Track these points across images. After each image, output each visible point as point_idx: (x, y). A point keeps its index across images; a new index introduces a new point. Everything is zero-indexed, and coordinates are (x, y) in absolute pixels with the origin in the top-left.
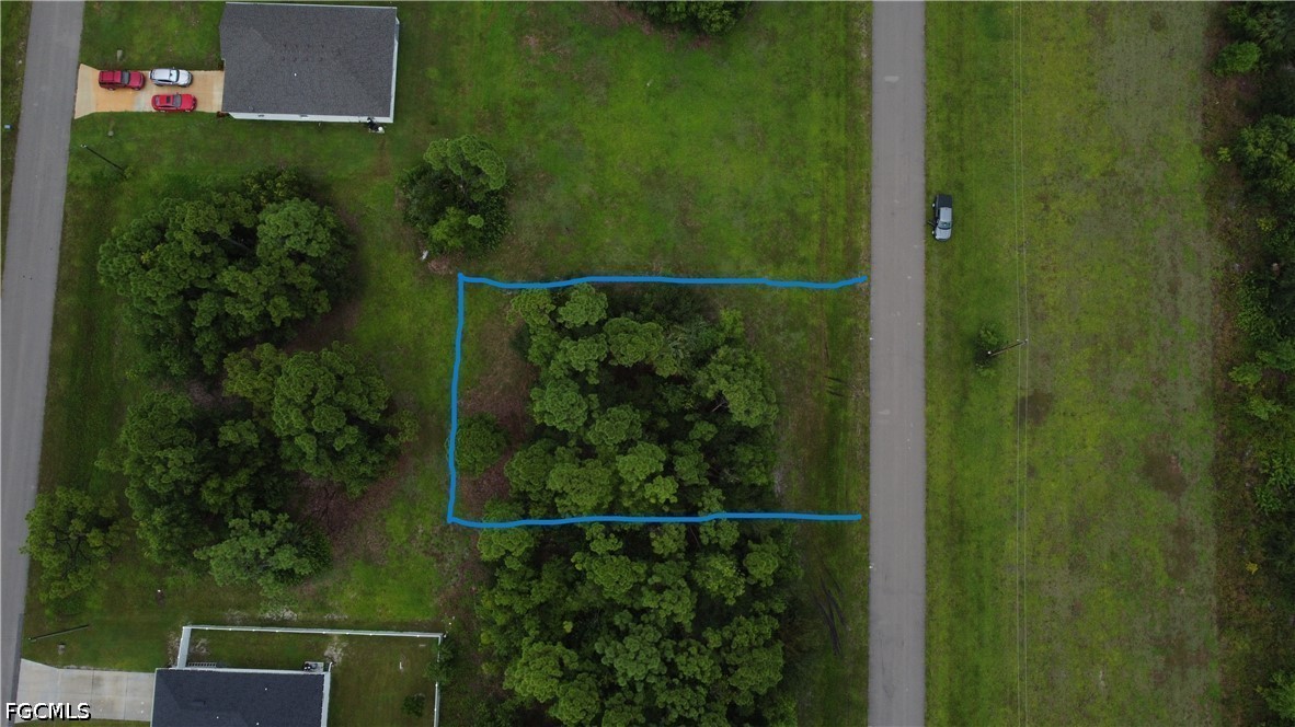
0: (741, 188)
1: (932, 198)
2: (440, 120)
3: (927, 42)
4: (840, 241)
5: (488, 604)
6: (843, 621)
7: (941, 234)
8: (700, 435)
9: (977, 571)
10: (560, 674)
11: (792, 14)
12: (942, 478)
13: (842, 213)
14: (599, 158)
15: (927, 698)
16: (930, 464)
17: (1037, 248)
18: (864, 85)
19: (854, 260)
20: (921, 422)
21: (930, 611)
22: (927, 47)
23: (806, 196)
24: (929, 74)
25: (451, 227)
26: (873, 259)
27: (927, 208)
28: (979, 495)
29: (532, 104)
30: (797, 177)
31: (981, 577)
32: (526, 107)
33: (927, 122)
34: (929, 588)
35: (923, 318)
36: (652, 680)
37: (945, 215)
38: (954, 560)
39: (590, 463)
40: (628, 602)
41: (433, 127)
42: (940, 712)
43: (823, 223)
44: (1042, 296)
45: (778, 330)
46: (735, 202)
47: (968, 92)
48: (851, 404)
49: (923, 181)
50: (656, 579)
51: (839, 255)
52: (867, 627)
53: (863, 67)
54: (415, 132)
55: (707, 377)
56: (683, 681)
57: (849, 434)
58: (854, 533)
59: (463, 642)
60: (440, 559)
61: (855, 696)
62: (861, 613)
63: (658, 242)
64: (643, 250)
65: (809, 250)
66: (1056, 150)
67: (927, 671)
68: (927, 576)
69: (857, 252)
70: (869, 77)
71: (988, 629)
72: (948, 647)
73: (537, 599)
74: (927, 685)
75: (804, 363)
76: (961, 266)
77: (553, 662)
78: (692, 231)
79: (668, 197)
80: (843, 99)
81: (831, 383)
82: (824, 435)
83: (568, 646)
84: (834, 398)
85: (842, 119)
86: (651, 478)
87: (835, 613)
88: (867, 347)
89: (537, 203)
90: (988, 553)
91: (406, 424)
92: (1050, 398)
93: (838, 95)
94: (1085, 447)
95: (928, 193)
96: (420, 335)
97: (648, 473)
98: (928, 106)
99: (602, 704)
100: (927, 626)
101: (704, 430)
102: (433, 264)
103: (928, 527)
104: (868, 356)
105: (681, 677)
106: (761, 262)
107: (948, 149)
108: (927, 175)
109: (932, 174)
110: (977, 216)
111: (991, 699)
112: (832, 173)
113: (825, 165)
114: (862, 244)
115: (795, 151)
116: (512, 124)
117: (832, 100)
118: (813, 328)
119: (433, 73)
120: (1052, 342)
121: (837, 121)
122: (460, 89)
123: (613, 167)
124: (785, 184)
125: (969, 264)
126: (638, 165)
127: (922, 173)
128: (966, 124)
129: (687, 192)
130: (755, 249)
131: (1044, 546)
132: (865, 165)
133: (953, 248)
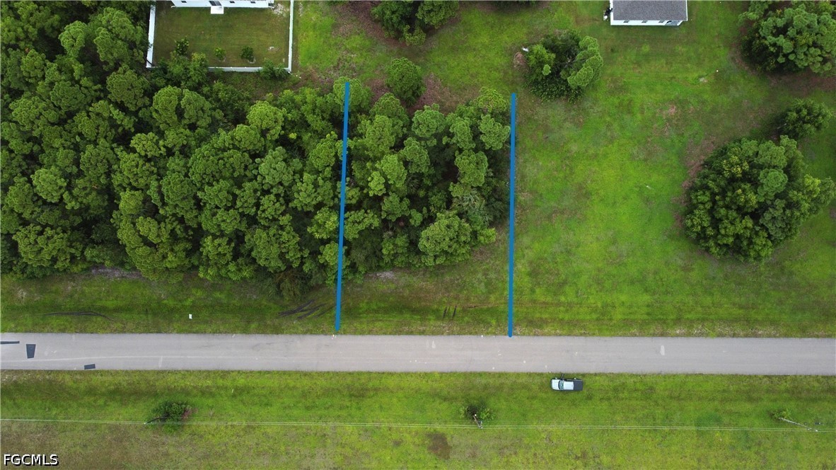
0: (580, 249)
1: (580, 377)
2: (615, 54)
3: (691, 375)
4: (547, 316)
6: (300, 318)
7: (555, 384)
8: (413, 215)
9: (332, 406)
10: (264, 127)
11: (704, 282)
12: (391, 383)
13: (567, 317)
14: (596, 156)
15: (251, 372)
16: (400, 375)
17: (549, 450)
18: (657, 331)
19: (535, 325)
20: (428, 370)
21: (306, 374)
22: (687, 375)
23: (577, 292)
24: (666, 377)
25: (542, 56)
26: (536, 338)
27: (573, 374)
28: (381, 407)
29: (629, 112)
30: (590, 286)
31: (328, 408)
32: (628, 108)
33: (634, 375)
34: (321, 374)
35: (497, 371)
36: (259, 178)
37: (568, 385)
38: (339, 391)
40: (307, 167)
41: (610, 50)
42: (243, 380)
43: (559, 304)
44: (516, 453)
45: (485, 275)
46: (570, 246)
47: (657, 404)
48: (439, 323)
49: (592, 371)
50: (321, 182)
51: (538, 315)
52: (296, 333)
53: (669, 331)
54: (606, 39)
55: (450, 216)
56: (259, 199)
57: (419, 322)
58: (355, 325)
59: (285, 83)
60: (336, 68)
61: (253, 326)
62: (305, 330)
63: (541, 195)
64: (535, 186)
65: (540, 294)
67: (268, 372)
68: (328, 372)
69: (540, 327)
70: (662, 335)
71: (295, 412)
72: (283, 386)
73: (310, 118)
74: (260, 372)
75: (465, 292)
76: (534, 398)
77: (272, 123)
78: (549, 218)
79: (572, 201)
80: (646, 317)
81: (452, 310)
82: (418, 305)
83: (280, 135)
84: (443, 312)
85: (632, 317)
86: (383, 175)
87: (305, 313)
88: (476, 334)
89: (564, 118)
90: (344, 413)
91: (416, 37)
92: (446, 457)
93: (648, 314)
95: (584, 375)
96: (474, 50)
97: (387, 173)
98: (645, 375)
99: (245, 151)
100: (297, 372)
101: (417, 218)
102: (520, 55)
103: (360, 373)
104: (471, 334)
105: (261, 197)
106: (531, 263)
107: (616, 390)
108: (596, 375)
109: (597, 378)
110: (569, 409)
111: (251, 414)
112: (595, 310)
113: (599, 305)
114: (546, 331)
115: (608, 284)
116: (615, 100)
117: (645, 310)
118: (488, 298)
119: (646, 49)
120: (485, 460)
121: (630, 313)
122: (636, 66)
123: (590, 165)
124: (584, 278)
125: (536, 404)
126: (592, 181)
127: (598, 371)
128: (634, 402)
129: (576, 213)
130: (539, 259)
131: (348, 451)
132: (601, 333)
133: (546, 393)
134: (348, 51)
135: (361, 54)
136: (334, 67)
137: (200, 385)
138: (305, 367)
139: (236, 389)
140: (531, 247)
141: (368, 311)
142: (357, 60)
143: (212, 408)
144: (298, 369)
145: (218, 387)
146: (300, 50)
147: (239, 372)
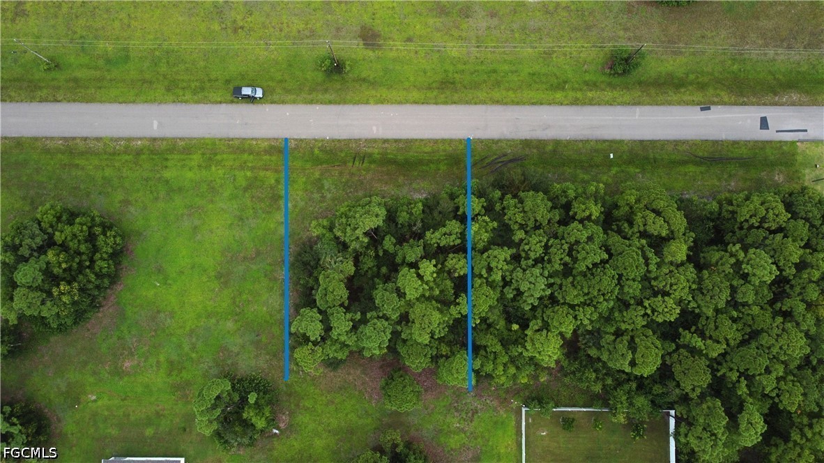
0: (229, 222)
1: (235, 100)
2: (183, 425)
3: (130, 102)
4: (265, 157)
5: (503, 378)
6: (505, 155)
7: (259, 93)
8: (392, 246)
9: (472, 74)
10: (545, 331)
11: (110, 190)
12: (415, 95)
13: (245, 156)
14: (209, 316)
15: (550, 104)
16: (407, 102)
17: (268, 34)
18: (159, 143)
19: (277, 149)
20: (380, 107)
21: (498, 102)
22: (134, 102)
23: (234, 180)
24: (153, 101)
25: (257, 415)
26: (276, 136)
27: (242, 103)
28: (425, 72)
29: (171, 363)
30: (221, 186)
31: (475, 71)
32: (173, 367)
33: (185, 102)
34: (483, 102)
35: (314, 106)
36: (546, 273)
37: (247, 91)
38: (465, 87)
39: (412, 316)
40: (499, 289)
41: (188, 430)
42: (557, 96)
43: (252, 169)
44: (299, 32)
45: (323, 197)
46: (239, 225)
47: (165, 76)
48: (369, 150)
49: (224, 105)
50: (484, 272)
51: (274, 158)
52: (508, 140)
53: (147, 143)
54: (191, 442)
55: (354, 242)
56: (546, 254)
57: (389, 151)
58: (451, 149)
59: (527, 394)
60: (475, 412)
61: (550, 148)
62: (499, 144)
63: (266, 276)
64: (271, 285)
65: (271, 178)
66: (203, 21)
67: (533, 104)
68: (476, 104)
69: (272, 147)
70: (155, 139)
71: (506, 67)
72: (518, 91)
73: (499, 348)
74: (541, 104)
75: (344, 180)
76: (281, 81)
77: (537, 336)
78: (258, 253)
79: (235, 270)
80: (169, 157)
81: (357, 163)
82: (390, 168)
83: (527, 326)
84: (366, 161)
85: (183, 157)
86: (420, 277)
87: (500, 160)
88: (333, 141)
89: (240, 356)
90: (460, 67)
91: (389, 438)
92: (363, 28)
93: (166, 159)
94: (393, 7)
95: (232, 102)
96: (329, 432)
97: (416, 279)
98: (174, 102)
99: (563, 304)
100: (506, 104)
101: (389, 243)
102: (282, 425)
103: (445, 103)
104: (339, 140)
105: (543, 255)
106: (279, 209)
107: (202, 89)
108: (221, 103)
109: (219, 99)
110: (247, 71)
111: (548, 66)
112: (219, 163)
113: (213, 168)
114: (266, 144)
115: (204, 187)
116: (185, 376)
117: (169, 164)
118: (322, 174)
119: (149, 432)
120: (328, 26)
121: (184, 160)
122: (161, 412)
123: (215, 307)
124: (226, 194)
125: (278, 76)
126: (213, 290)
127: (219, 105)
128: (186, 77)
129: (232, 258)
130: (270, 212)
131: (456, 33)
132: (214, 141)
133: (268, 86)
134: (463, 431)
135: (449, 427)
136: (477, 412)
137: (598, 93)
138: (497, 109)
139: (563, 89)
140: (276, 224)
141: (439, 161)
142: (453, 420)
143: (586, 72)
144: (505, 107)
145: (581, 90)
146: (514, 431)
147: (562, 104)
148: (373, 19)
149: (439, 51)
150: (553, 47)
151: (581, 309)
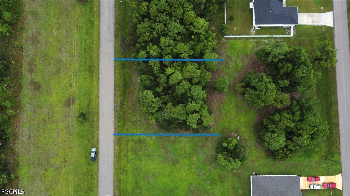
0: (151, 161)
1: (97, 160)
2: (237, 177)
4: (122, 147)
5: (214, 43)
6: (121, 45)
7: (94, 150)
8: (160, 88)
9: (86, 59)
10: (194, 24)
12: (95, 82)
13: (122, 155)
14: (191, 168)
15: (99, 26)
16: (98, 86)
17: (67, 147)
18: (116, 193)
19: (119, 141)
20: (100, 97)
21: (98, 48)
23: (132, 159)
25: (231, 143)
26: (113, 142)
27: (98, 157)
28: (85, 78)
29: (211, 184)
30: (135, 165)
31: (85, 57)
32: (213, 183)
33: (98, 183)
34: (98, 54)
35: (100, 126)
36: (170, 22)
37: (93, 155)
38: (92, 62)
39: (189, 77)
40: (177, 43)
41: (239, 175)
42: (96, 23)
43: (127, 152)
44: (66, 133)
45: (139, 121)
46: (152, 157)
47: (86, 193)
48: (119, 102)
49: (99, 165)
50: (171, 48)
51: (123, 143)
52: (115, 43)
54: (244, 173)
55: (159, 103)
56: (162, 22)
57: (120, 93)
58: (118, 67)
59: (220, 35)
60: (227, 56)
61: (118, 27)
62: (116, 47)
63: (173, 144)
64: (177, 142)
65: (131, 144)
66: (61, 176)
67: (99, 33)
68: (99, 57)
69: (118, 144)
71: (83, 44)
72: (94, 39)
73: (201, 44)
74: (99, 30)
75: (132, 112)
76: (89, 141)
77: (196, 27)
78: (164, 148)
79: (171, 158)
80: (122, 189)
81: (125, 107)
82: (127, 93)
83: (193, 32)
84: (124, 103)
85: (122, 183)
86: (173, 73)
87: (123, 47)
88: (115, 117)
89: (208, 154)
90: (83, 64)
91: (239, 89)
92: (65, 105)
94: (56, 92)
95: (98, 162)
96: (238, 115)
98: (97, 188)
99: (183, 16)
102: (236, 135)
103: (99, 70)
104: (115, 115)
106: (144, 140)
107: (92, 175)
108: (98, 167)
109: (97, 167)
110: (84, 156)
111: (83, 27)
112: (125, 167)
113: (127, 169)
114: (116, 146)
115: (136, 172)
116: (216, 177)
117: (125, 188)
118: (130, 122)
119: (240, 191)
120: (64, 121)
121: (124, 182)
122: (232, 187)
123: (187, 165)
124: (138, 162)
125: (86, 142)
126: (180, 167)
127: (99, 168)
128: (86, 183)
129: (166, 159)
130: (146, 143)
131: (68, 66)
132: (115, 169)
133: (91, 146)
134: (235, 61)
135: (234, 67)
137: (95, 7)
138: (101, 48)
139: (93, 21)
140: (151, 140)
141: (124, 72)
142: (231, 65)
143: (86, 12)
144: (100, 45)
145: (93, 14)
146: (235, 41)
147: (99, 22)
148: (61, 101)
149: (76, 73)
150: (75, 25)
151: (185, 9)
